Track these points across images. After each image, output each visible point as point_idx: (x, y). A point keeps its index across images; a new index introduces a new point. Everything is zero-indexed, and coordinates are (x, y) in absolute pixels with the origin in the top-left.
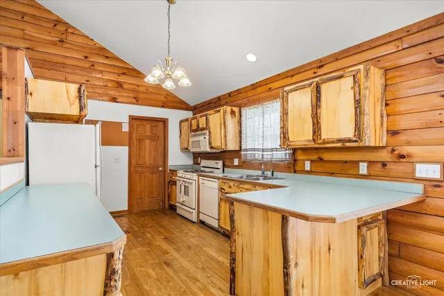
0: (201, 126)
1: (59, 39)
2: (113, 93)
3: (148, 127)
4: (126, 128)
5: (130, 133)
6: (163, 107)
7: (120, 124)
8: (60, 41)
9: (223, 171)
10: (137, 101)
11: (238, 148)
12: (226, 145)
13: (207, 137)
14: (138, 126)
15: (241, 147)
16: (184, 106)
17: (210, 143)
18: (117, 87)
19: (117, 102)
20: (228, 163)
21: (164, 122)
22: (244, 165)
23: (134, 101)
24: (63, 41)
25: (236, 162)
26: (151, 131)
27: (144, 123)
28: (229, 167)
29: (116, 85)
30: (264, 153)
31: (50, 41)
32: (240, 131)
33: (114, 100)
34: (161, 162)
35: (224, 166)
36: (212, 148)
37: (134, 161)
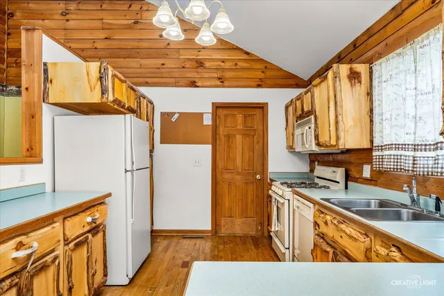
0: (306, 109)
1: (133, 21)
2: (192, 75)
3: (240, 118)
4: (208, 120)
5: (215, 127)
6: (259, 86)
7: (200, 116)
8: (135, 23)
9: (346, 188)
10: (222, 82)
11: (366, 145)
12: (338, 138)
13: (313, 126)
14: (226, 116)
15: (372, 142)
16: (291, 82)
17: (317, 137)
18: (197, 68)
19: (198, 87)
20: (354, 173)
21: (262, 107)
22: (382, 178)
23: (218, 83)
24: (138, 22)
25: (367, 172)
26: (245, 122)
27: (235, 112)
28: (356, 180)
29: (195, 64)
30: (418, 154)
31: (126, 25)
32: (371, 111)
33: (193, 84)
34: (258, 166)
35: (348, 177)
37: (220, 165)
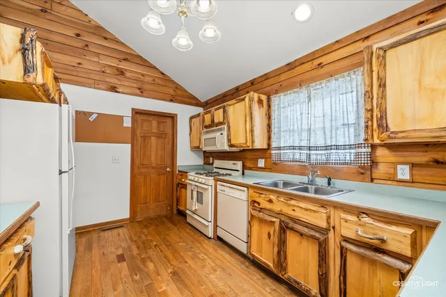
0: (216, 121)
1: (40, 8)
2: (114, 81)
3: (154, 123)
4: (128, 123)
5: (133, 129)
6: (171, 101)
7: (121, 118)
8: (42, 10)
9: (243, 174)
10: (141, 92)
11: (265, 146)
13: (225, 133)
14: (143, 121)
15: (269, 145)
17: (229, 140)
18: (118, 75)
19: (119, 92)
20: (248, 164)
21: (173, 117)
22: (273, 167)
23: (138, 92)
24: (46, 11)
25: (261, 163)
26: (158, 127)
27: (151, 118)
28: (250, 169)
29: (116, 72)
31: (28, 8)
33: (113, 89)
34: (168, 162)
35: (244, 167)
36: (231, 146)
37: (137, 162)
